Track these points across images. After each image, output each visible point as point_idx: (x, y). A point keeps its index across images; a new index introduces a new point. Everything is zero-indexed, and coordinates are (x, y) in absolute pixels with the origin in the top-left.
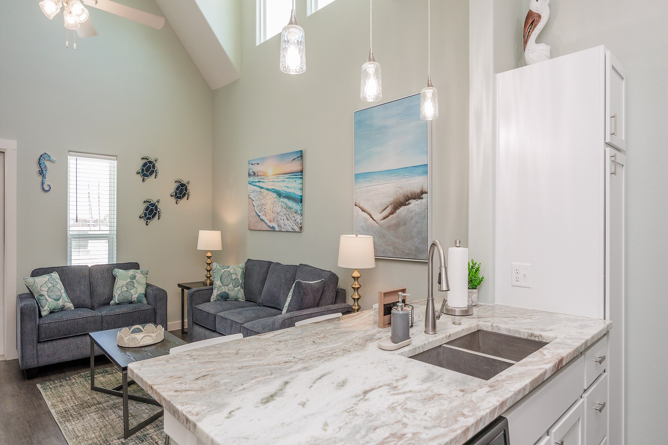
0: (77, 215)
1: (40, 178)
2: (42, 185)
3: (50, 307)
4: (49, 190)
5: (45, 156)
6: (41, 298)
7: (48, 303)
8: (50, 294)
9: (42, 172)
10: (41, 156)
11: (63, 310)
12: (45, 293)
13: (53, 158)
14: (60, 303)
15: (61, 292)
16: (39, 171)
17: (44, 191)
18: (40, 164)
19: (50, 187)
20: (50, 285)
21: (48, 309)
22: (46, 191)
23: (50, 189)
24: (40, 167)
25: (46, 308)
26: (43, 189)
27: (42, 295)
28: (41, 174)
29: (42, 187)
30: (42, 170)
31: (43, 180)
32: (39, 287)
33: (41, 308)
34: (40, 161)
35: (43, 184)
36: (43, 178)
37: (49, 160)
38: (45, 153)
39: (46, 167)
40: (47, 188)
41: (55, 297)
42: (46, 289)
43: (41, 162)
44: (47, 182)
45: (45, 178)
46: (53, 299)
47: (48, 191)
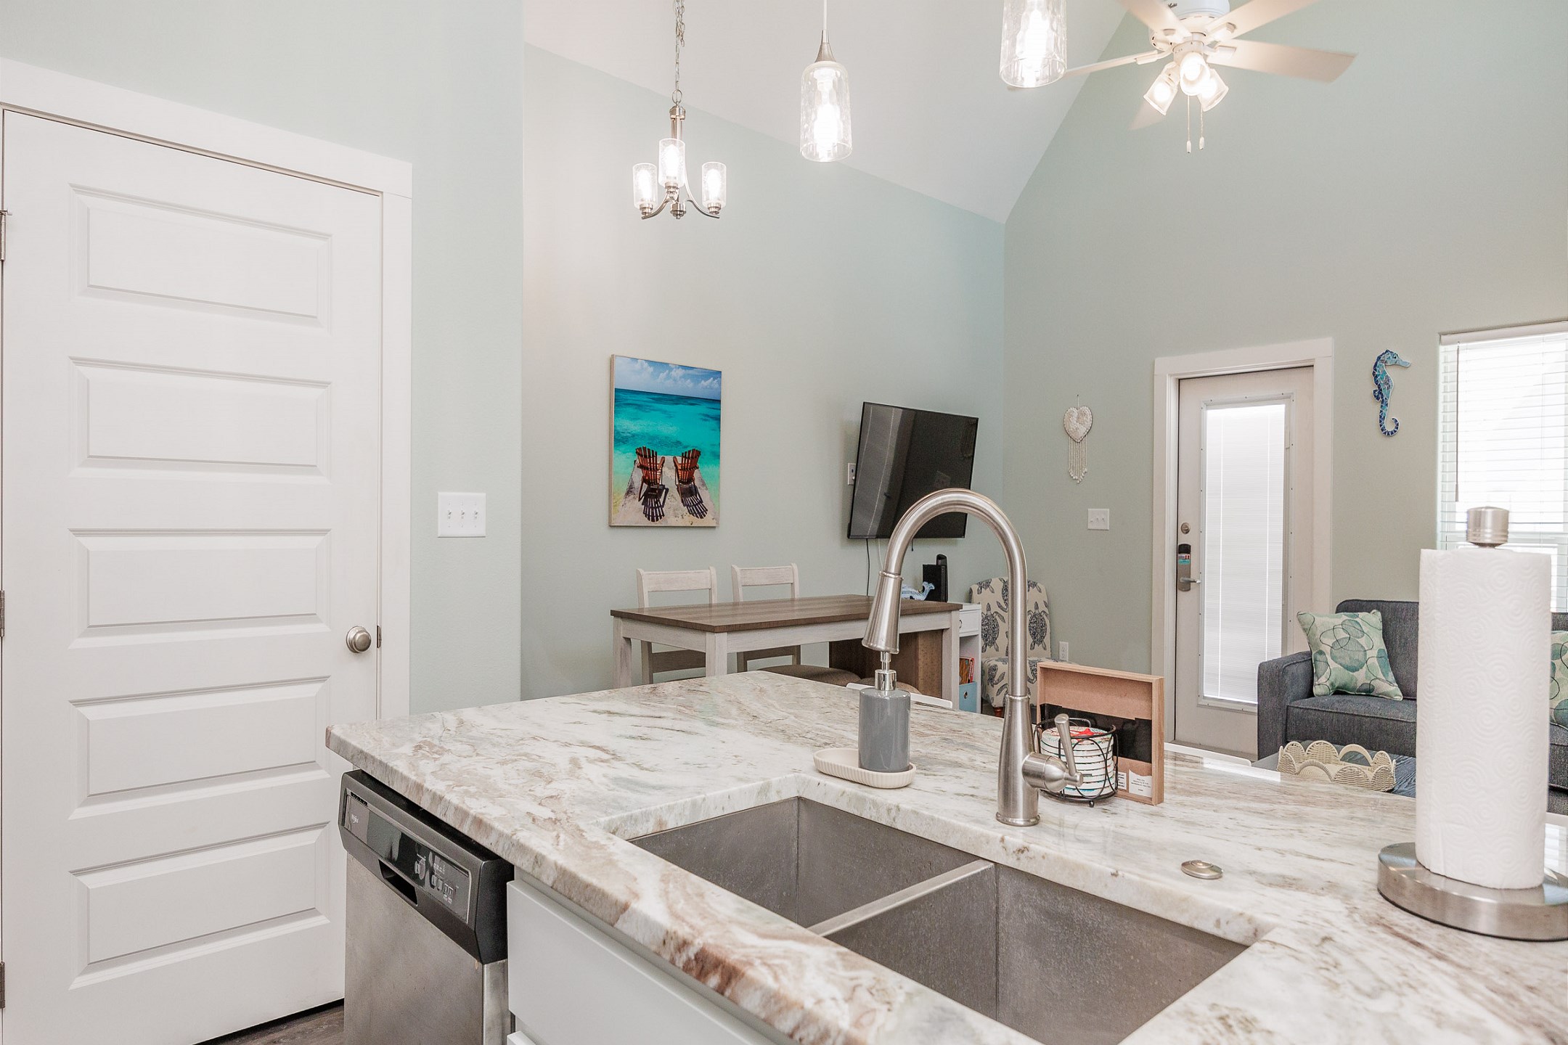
0: (1457, 486)
1: (1377, 407)
2: (1380, 421)
3: (1332, 679)
4: (1395, 431)
5: (1386, 356)
6: (1319, 657)
7: (1328, 670)
8: (1336, 653)
9: (1381, 393)
10: (1379, 358)
11: (1369, 695)
12: (1327, 649)
13: (1403, 358)
14: (1360, 678)
15: (1366, 654)
16: (1375, 391)
17: (1385, 433)
18: (1376, 377)
19: (1398, 425)
20: (1342, 635)
21: (1328, 684)
22: (1388, 434)
23: (1397, 428)
24: (1376, 382)
25: (1323, 680)
26: (1382, 430)
27: (1321, 653)
28: (1378, 399)
29: (1381, 425)
30: (1379, 388)
31: (1381, 411)
32: (1319, 633)
33: (1315, 678)
34: (1376, 370)
35: (1382, 418)
36: (1382, 406)
37: (1395, 364)
38: (1387, 351)
39: (1387, 381)
40: (1390, 428)
41: (1347, 661)
42: (1330, 641)
43: (1379, 372)
44: (1391, 414)
45: (1387, 405)
46: (1341, 664)
47: (1392, 433)
